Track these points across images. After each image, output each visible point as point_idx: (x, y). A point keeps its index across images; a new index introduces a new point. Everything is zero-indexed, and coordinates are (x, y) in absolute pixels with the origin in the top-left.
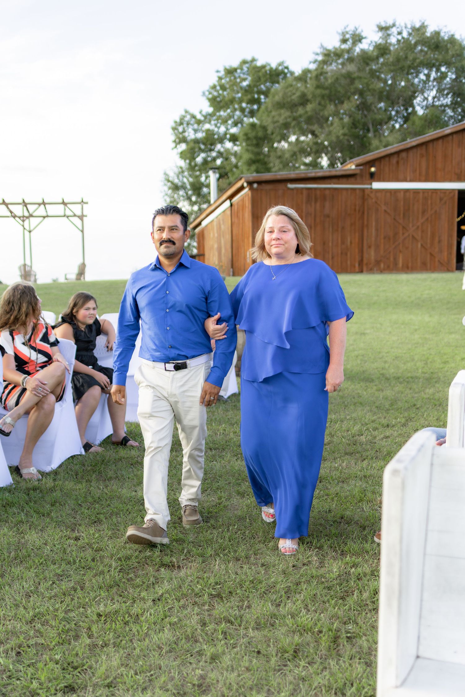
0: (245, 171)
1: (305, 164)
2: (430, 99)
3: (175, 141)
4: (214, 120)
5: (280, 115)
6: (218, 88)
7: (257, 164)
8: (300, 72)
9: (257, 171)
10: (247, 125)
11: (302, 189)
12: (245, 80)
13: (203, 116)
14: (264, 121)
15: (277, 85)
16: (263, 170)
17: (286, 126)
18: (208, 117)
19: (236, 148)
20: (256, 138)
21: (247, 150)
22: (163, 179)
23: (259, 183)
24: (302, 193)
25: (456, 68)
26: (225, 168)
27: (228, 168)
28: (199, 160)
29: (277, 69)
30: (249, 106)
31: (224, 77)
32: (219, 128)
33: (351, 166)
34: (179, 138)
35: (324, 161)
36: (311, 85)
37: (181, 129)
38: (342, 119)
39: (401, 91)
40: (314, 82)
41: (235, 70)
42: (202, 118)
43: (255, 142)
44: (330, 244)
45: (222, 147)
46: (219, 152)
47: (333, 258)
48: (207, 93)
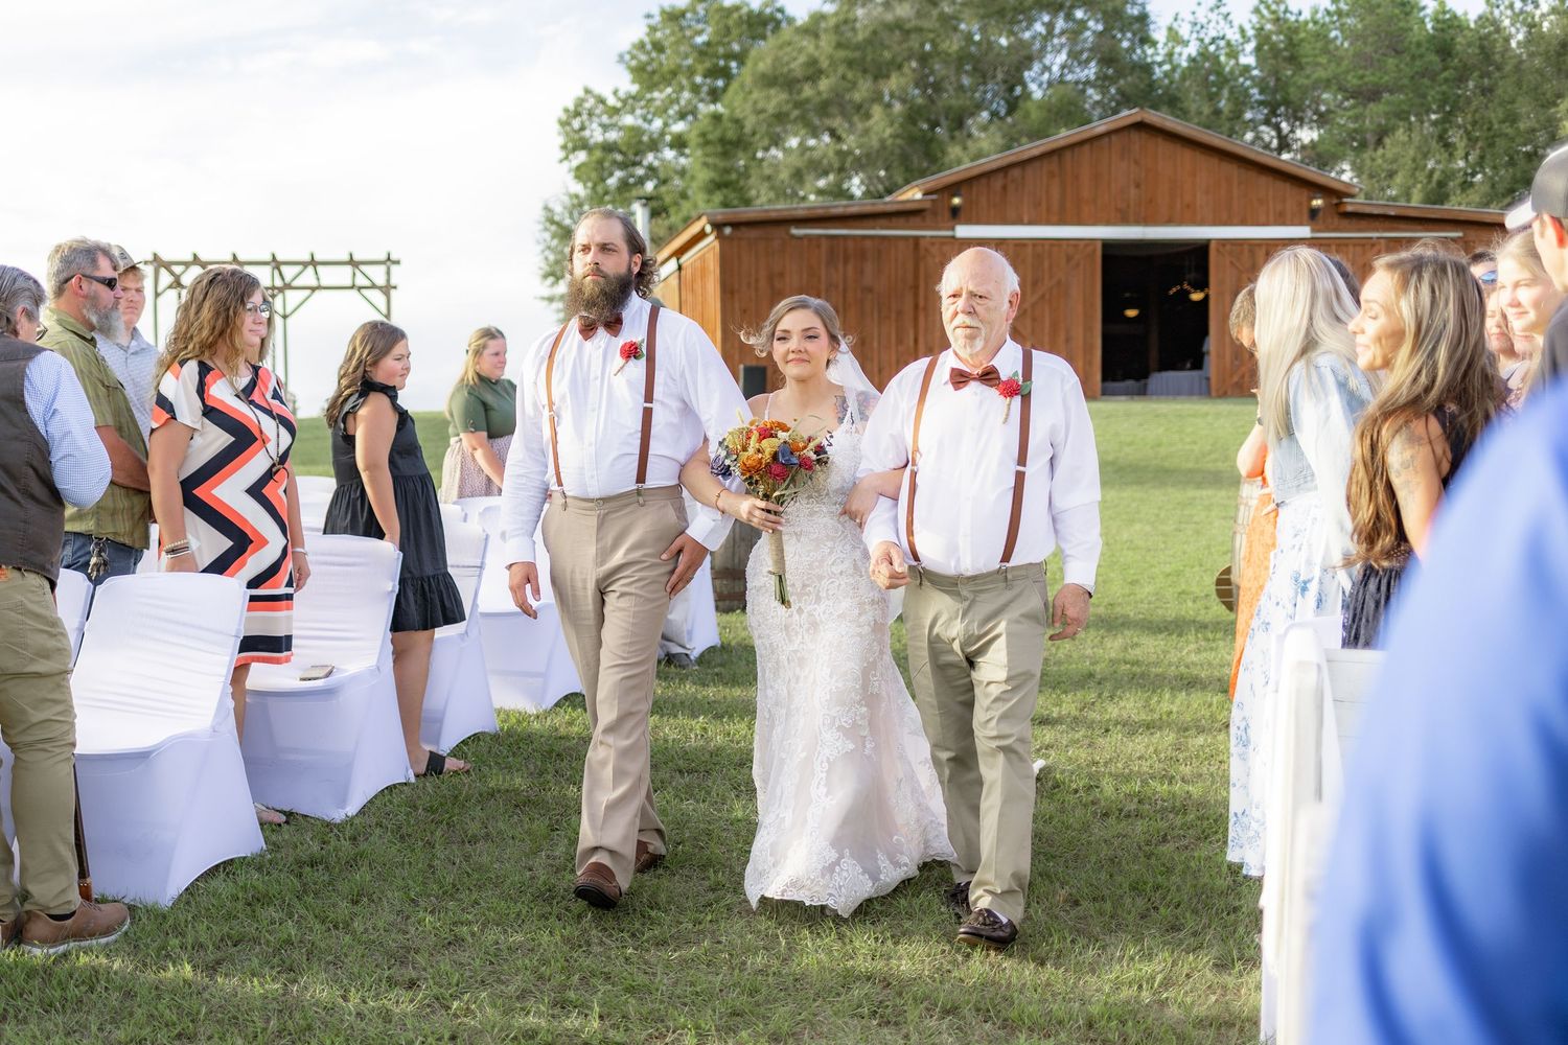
0: (702, 205)
1: (820, 192)
2: (1055, 69)
3: (564, 147)
4: (642, 108)
5: (768, 98)
6: (649, 47)
7: (725, 191)
8: (806, 19)
9: (725, 204)
10: (705, 117)
11: (820, 236)
12: (700, 33)
13: (619, 99)
14: (738, 111)
15: (762, 43)
16: (736, 202)
17: (780, 117)
18: (630, 102)
19: (683, 161)
20: (722, 141)
21: (706, 164)
22: (543, 219)
23: (736, 225)
24: (819, 246)
25: (1105, 13)
26: (662, 199)
27: (668, 200)
28: (612, 182)
29: (760, 14)
30: (708, 81)
31: (659, 26)
32: (650, 122)
33: (914, 194)
34: (573, 140)
35: (856, 185)
36: (826, 43)
37: (576, 124)
38: (889, 106)
39: (998, 55)
40: (833, 38)
41: (683, 14)
42: (619, 105)
43: (719, 149)
44: (875, 344)
45: (655, 158)
46: (651, 168)
47: (880, 371)
48: (627, 57)
